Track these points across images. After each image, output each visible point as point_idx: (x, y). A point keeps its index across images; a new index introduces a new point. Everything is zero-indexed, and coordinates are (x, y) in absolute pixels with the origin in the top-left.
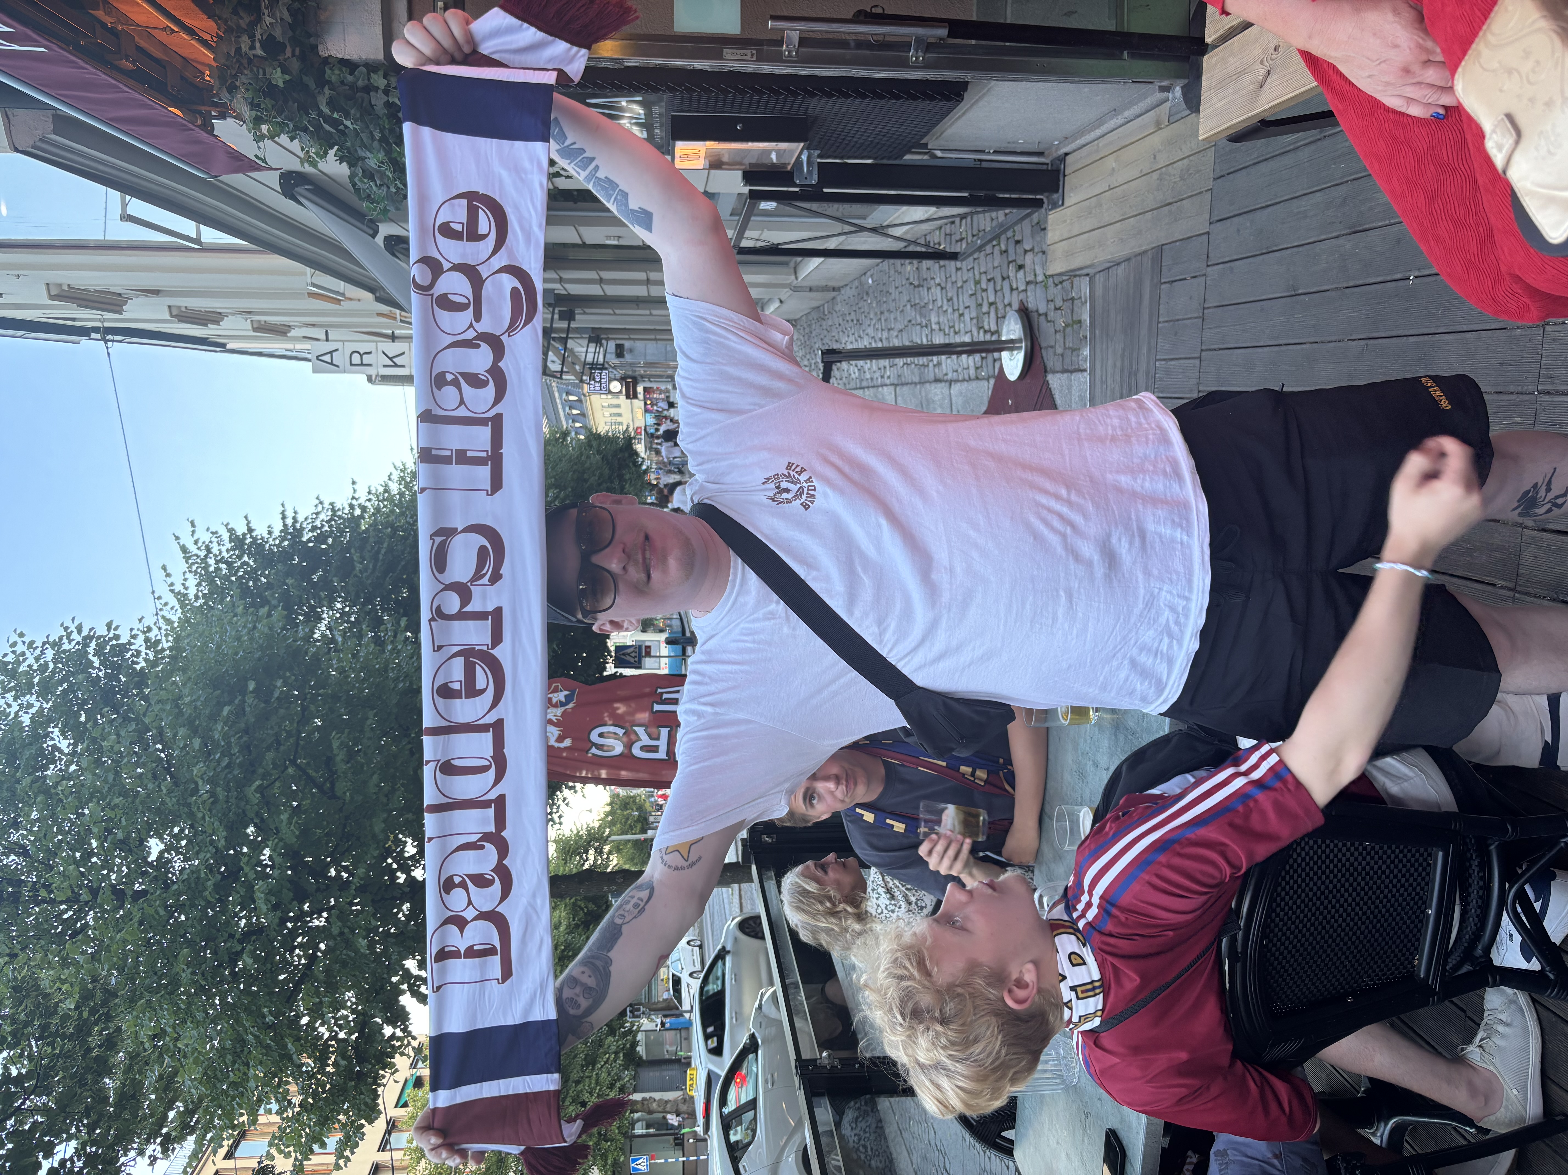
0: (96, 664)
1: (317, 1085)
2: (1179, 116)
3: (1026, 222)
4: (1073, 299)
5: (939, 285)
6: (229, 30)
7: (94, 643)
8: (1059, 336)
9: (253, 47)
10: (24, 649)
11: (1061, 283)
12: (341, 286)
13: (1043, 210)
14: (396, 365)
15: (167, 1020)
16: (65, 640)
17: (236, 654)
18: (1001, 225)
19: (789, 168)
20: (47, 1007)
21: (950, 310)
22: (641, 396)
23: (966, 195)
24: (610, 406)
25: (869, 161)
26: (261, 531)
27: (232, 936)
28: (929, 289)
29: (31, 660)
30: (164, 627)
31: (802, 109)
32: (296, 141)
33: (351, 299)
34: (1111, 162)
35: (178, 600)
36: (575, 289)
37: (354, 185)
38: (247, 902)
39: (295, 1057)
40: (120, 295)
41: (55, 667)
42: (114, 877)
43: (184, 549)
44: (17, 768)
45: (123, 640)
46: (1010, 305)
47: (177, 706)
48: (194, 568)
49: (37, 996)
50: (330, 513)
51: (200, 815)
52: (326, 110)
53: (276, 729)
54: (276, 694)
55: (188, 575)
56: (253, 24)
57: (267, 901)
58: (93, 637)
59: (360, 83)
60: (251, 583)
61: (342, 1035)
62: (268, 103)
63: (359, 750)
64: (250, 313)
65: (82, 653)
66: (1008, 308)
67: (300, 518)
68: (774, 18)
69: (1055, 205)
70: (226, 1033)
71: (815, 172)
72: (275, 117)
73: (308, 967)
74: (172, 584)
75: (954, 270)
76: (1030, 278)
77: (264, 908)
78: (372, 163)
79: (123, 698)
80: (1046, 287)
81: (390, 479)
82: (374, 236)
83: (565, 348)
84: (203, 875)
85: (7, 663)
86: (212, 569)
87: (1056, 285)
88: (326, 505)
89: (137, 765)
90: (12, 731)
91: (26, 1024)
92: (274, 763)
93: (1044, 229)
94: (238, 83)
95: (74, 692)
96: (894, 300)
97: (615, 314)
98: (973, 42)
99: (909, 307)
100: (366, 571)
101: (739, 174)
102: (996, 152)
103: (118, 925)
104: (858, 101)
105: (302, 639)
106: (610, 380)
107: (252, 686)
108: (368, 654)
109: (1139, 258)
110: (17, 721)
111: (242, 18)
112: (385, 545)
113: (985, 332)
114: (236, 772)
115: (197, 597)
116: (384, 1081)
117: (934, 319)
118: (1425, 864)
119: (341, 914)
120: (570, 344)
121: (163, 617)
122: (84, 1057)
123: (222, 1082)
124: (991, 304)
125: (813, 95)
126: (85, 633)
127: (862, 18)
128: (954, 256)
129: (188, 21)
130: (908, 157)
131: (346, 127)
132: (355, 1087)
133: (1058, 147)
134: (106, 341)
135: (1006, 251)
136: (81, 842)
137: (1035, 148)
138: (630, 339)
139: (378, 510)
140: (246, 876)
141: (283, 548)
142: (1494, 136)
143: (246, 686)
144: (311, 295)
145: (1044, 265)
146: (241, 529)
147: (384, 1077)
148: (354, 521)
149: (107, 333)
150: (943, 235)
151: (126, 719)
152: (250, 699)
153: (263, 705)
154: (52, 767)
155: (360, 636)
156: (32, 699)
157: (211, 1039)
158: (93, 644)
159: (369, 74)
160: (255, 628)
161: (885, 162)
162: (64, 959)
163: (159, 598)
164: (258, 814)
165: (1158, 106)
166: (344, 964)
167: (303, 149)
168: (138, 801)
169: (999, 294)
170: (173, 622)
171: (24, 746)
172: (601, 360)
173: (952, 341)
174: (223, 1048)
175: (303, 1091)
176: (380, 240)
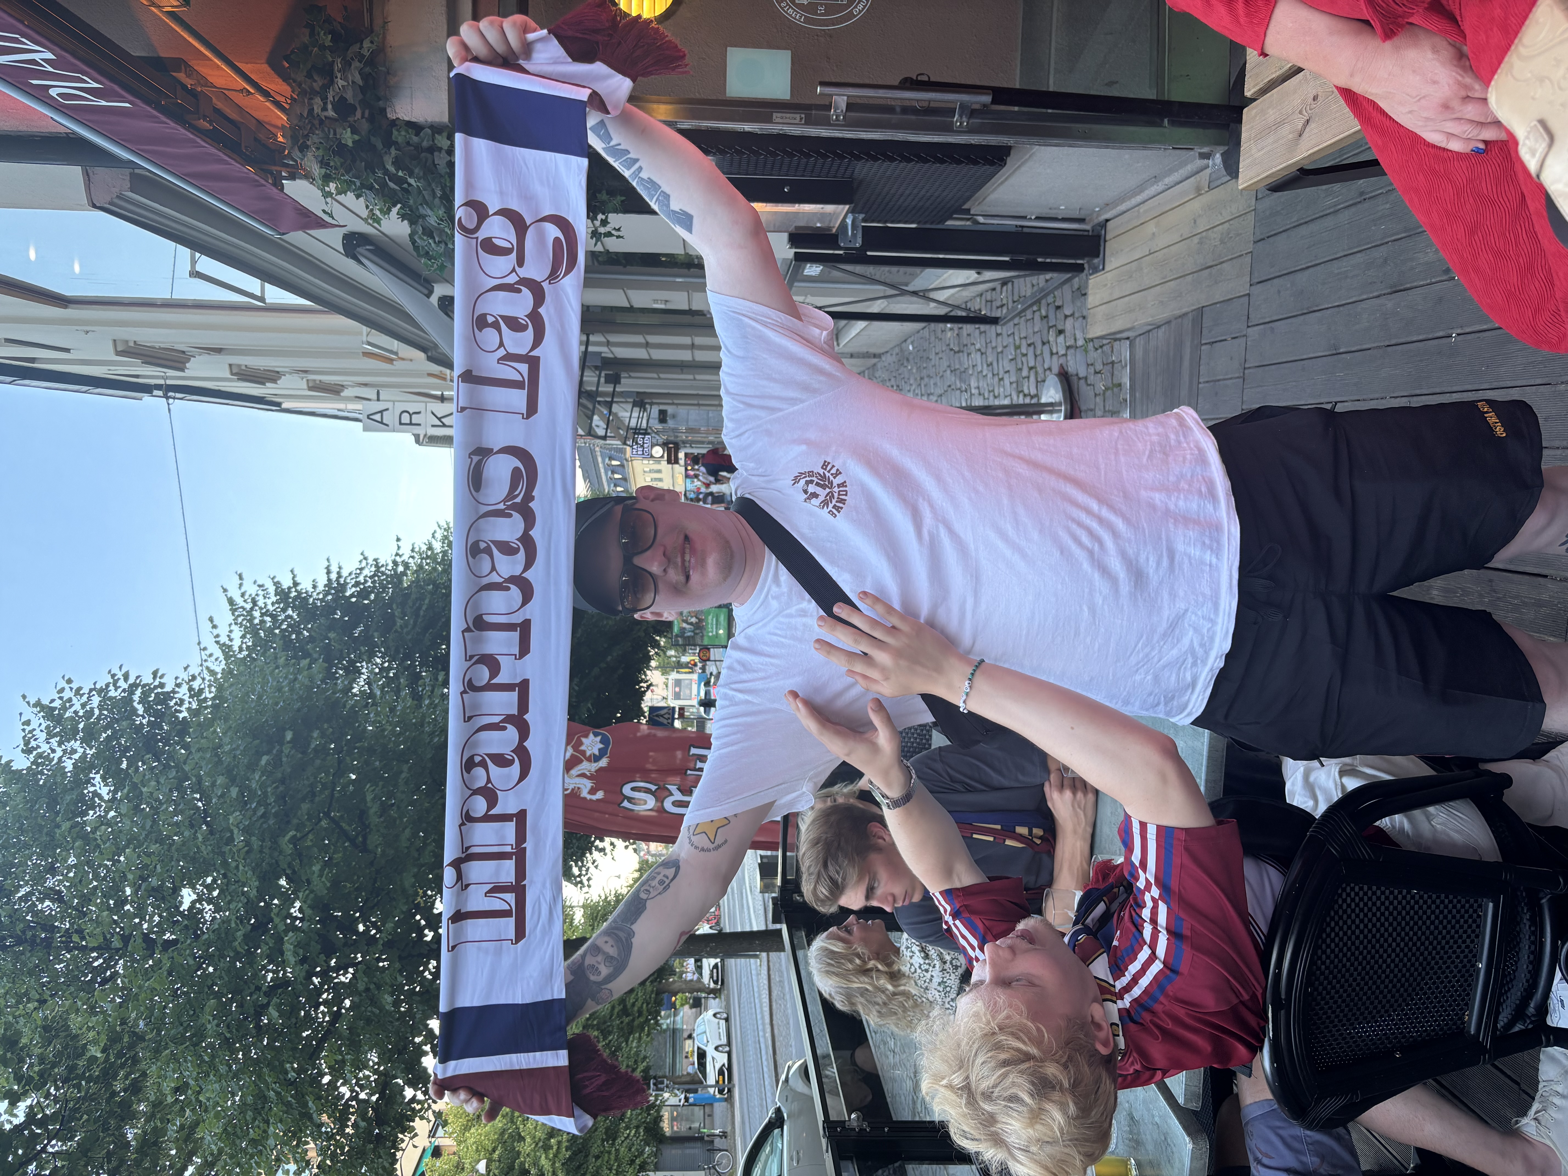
0: (141, 712)
1: (336, 1146)
2: (1219, 182)
3: (1066, 287)
4: (1113, 363)
5: (979, 350)
6: (303, 93)
7: (139, 690)
8: (1099, 400)
9: (324, 109)
10: (71, 695)
11: (1101, 347)
12: (395, 344)
13: (1083, 275)
14: (444, 425)
15: (190, 1072)
16: (111, 688)
17: (277, 704)
18: (1042, 290)
19: (834, 230)
20: (76, 1048)
21: (990, 375)
22: (682, 462)
23: (1007, 259)
24: (650, 471)
25: (914, 226)
26: (305, 585)
27: (258, 988)
28: (969, 354)
29: (77, 706)
30: (208, 678)
31: (848, 173)
32: (362, 199)
33: (403, 359)
34: (1151, 228)
35: (223, 651)
36: (622, 353)
37: (413, 242)
38: (276, 955)
39: (315, 1116)
40: (183, 352)
41: (101, 714)
42: (145, 926)
43: (231, 601)
44: (57, 813)
45: (168, 689)
46: (1050, 369)
47: (217, 755)
48: (240, 620)
49: (66, 1037)
50: (373, 569)
51: (234, 864)
52: (392, 169)
53: (312, 779)
54: (313, 746)
55: (234, 627)
56: (326, 87)
57: (296, 953)
58: (139, 685)
59: (425, 144)
60: (294, 636)
61: (363, 1096)
62: (336, 161)
63: (393, 805)
64: (306, 372)
65: (127, 701)
66: (1048, 372)
67: (345, 573)
68: (823, 84)
69: (1095, 270)
70: (247, 1088)
71: (860, 235)
72: (343, 175)
73: (332, 1023)
74: (217, 636)
75: (994, 335)
76: (1070, 342)
77: (292, 960)
78: (432, 220)
79: (164, 746)
80: (1086, 351)
81: (433, 537)
82: (428, 296)
83: (610, 412)
84: (233, 925)
85: (55, 709)
86: (257, 621)
87: (1097, 349)
88: (370, 561)
89: (176, 813)
90: (54, 776)
91: (54, 1065)
92: (308, 814)
93: (1085, 294)
94: (309, 143)
95: (118, 739)
96: (934, 366)
97: (659, 378)
98: (1016, 109)
99: (948, 372)
100: (406, 626)
101: (785, 236)
102: (1038, 218)
103: (147, 974)
104: (903, 165)
105: (342, 691)
106: (653, 446)
107: (289, 736)
108: (405, 708)
109: (1180, 320)
110: (59, 768)
111: (315, 81)
112: (427, 601)
113: (1025, 395)
114: (271, 822)
115: (241, 649)
116: (403, 1145)
117: (973, 384)
118: (1475, 915)
119: (368, 969)
120: (615, 409)
121: (208, 668)
122: (108, 1101)
123: (241, 1139)
124: (1031, 368)
125: (859, 158)
126: (131, 680)
127: (908, 85)
128: (994, 321)
129: (264, 84)
130: (950, 223)
131: (410, 185)
132: (374, 1150)
133: (1099, 214)
134: (167, 398)
135: (1046, 317)
136: (116, 890)
137: (1076, 215)
138: (673, 404)
139: (420, 567)
140: (275, 927)
141: (327, 602)
142: (1527, 142)
143: (284, 736)
144: (367, 354)
145: (1084, 330)
146: (287, 583)
147: (403, 1141)
148: (397, 578)
149: (168, 391)
150: (983, 302)
151: (167, 767)
152: (286, 750)
153: (300, 756)
154: (91, 813)
155: (397, 691)
156: (76, 745)
157: (234, 1094)
158: (138, 692)
159: (433, 135)
160: (295, 679)
161: (928, 226)
162: (92, 1008)
163: (205, 649)
164: (290, 865)
165: (1197, 173)
166: (368, 1021)
167: (367, 207)
168: (174, 848)
169: (1039, 358)
170: (216, 673)
171: (65, 791)
172: (644, 425)
173: (991, 403)
174: (245, 1104)
175: (322, 1151)
176: (434, 299)
